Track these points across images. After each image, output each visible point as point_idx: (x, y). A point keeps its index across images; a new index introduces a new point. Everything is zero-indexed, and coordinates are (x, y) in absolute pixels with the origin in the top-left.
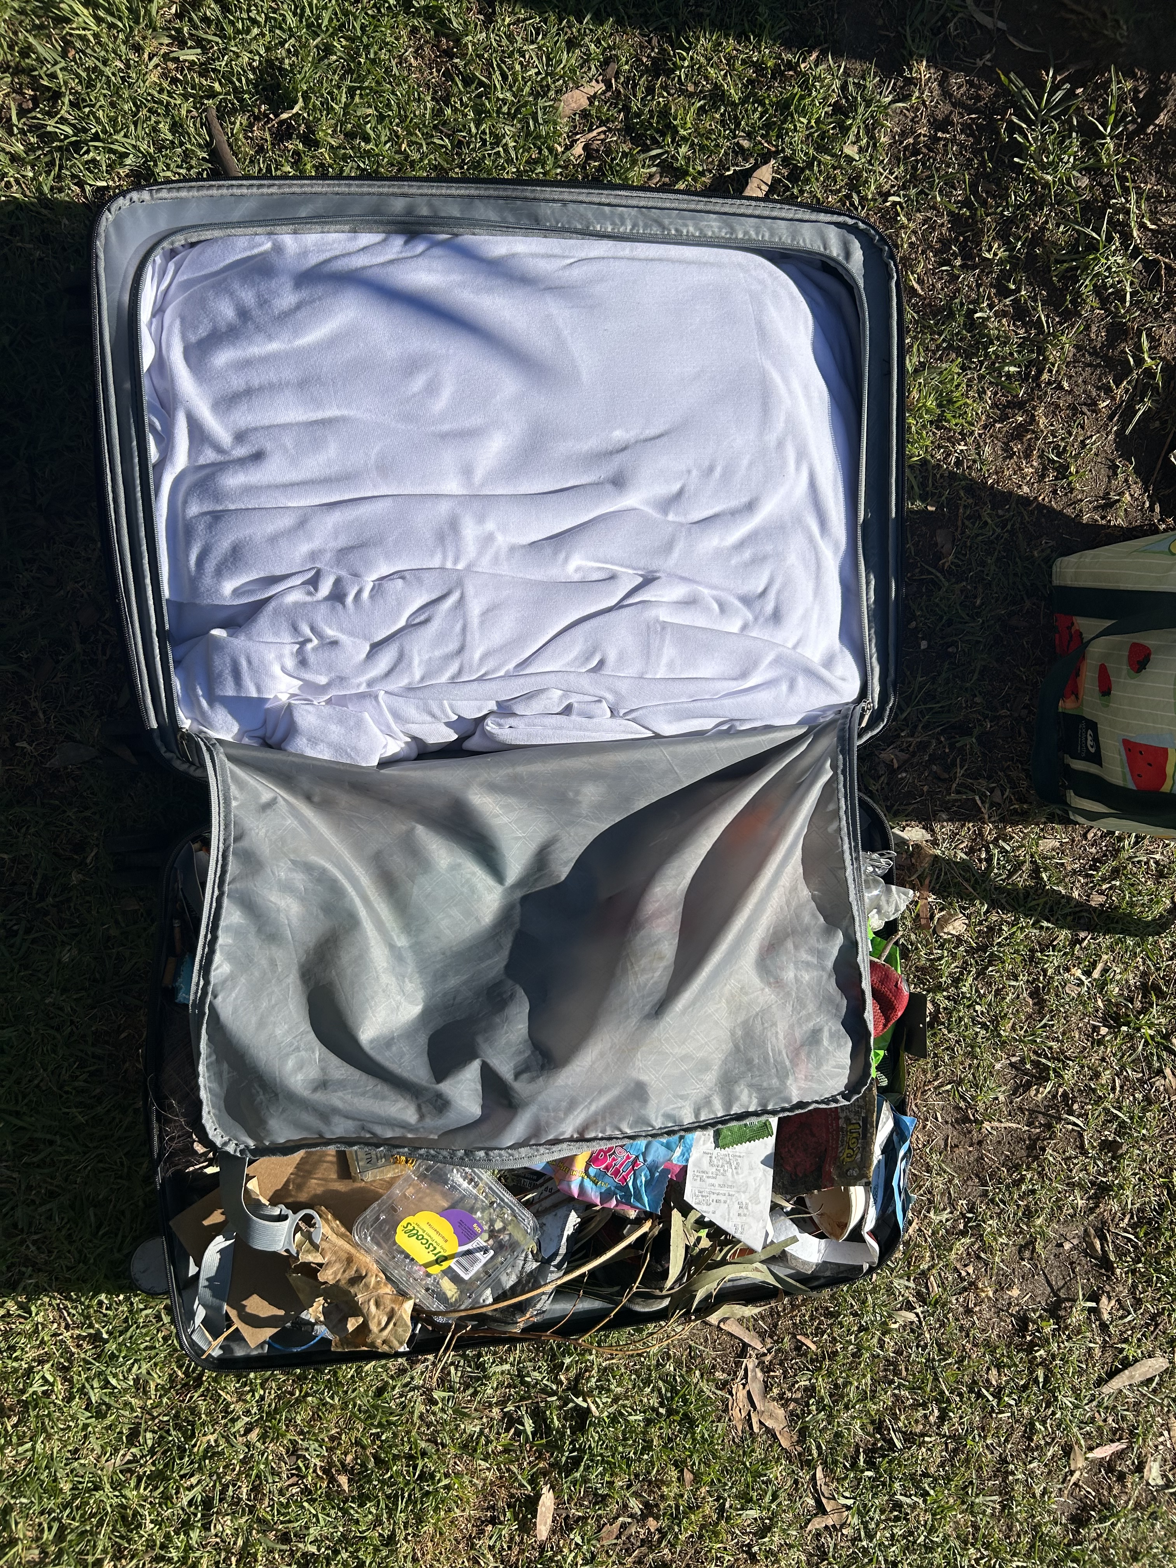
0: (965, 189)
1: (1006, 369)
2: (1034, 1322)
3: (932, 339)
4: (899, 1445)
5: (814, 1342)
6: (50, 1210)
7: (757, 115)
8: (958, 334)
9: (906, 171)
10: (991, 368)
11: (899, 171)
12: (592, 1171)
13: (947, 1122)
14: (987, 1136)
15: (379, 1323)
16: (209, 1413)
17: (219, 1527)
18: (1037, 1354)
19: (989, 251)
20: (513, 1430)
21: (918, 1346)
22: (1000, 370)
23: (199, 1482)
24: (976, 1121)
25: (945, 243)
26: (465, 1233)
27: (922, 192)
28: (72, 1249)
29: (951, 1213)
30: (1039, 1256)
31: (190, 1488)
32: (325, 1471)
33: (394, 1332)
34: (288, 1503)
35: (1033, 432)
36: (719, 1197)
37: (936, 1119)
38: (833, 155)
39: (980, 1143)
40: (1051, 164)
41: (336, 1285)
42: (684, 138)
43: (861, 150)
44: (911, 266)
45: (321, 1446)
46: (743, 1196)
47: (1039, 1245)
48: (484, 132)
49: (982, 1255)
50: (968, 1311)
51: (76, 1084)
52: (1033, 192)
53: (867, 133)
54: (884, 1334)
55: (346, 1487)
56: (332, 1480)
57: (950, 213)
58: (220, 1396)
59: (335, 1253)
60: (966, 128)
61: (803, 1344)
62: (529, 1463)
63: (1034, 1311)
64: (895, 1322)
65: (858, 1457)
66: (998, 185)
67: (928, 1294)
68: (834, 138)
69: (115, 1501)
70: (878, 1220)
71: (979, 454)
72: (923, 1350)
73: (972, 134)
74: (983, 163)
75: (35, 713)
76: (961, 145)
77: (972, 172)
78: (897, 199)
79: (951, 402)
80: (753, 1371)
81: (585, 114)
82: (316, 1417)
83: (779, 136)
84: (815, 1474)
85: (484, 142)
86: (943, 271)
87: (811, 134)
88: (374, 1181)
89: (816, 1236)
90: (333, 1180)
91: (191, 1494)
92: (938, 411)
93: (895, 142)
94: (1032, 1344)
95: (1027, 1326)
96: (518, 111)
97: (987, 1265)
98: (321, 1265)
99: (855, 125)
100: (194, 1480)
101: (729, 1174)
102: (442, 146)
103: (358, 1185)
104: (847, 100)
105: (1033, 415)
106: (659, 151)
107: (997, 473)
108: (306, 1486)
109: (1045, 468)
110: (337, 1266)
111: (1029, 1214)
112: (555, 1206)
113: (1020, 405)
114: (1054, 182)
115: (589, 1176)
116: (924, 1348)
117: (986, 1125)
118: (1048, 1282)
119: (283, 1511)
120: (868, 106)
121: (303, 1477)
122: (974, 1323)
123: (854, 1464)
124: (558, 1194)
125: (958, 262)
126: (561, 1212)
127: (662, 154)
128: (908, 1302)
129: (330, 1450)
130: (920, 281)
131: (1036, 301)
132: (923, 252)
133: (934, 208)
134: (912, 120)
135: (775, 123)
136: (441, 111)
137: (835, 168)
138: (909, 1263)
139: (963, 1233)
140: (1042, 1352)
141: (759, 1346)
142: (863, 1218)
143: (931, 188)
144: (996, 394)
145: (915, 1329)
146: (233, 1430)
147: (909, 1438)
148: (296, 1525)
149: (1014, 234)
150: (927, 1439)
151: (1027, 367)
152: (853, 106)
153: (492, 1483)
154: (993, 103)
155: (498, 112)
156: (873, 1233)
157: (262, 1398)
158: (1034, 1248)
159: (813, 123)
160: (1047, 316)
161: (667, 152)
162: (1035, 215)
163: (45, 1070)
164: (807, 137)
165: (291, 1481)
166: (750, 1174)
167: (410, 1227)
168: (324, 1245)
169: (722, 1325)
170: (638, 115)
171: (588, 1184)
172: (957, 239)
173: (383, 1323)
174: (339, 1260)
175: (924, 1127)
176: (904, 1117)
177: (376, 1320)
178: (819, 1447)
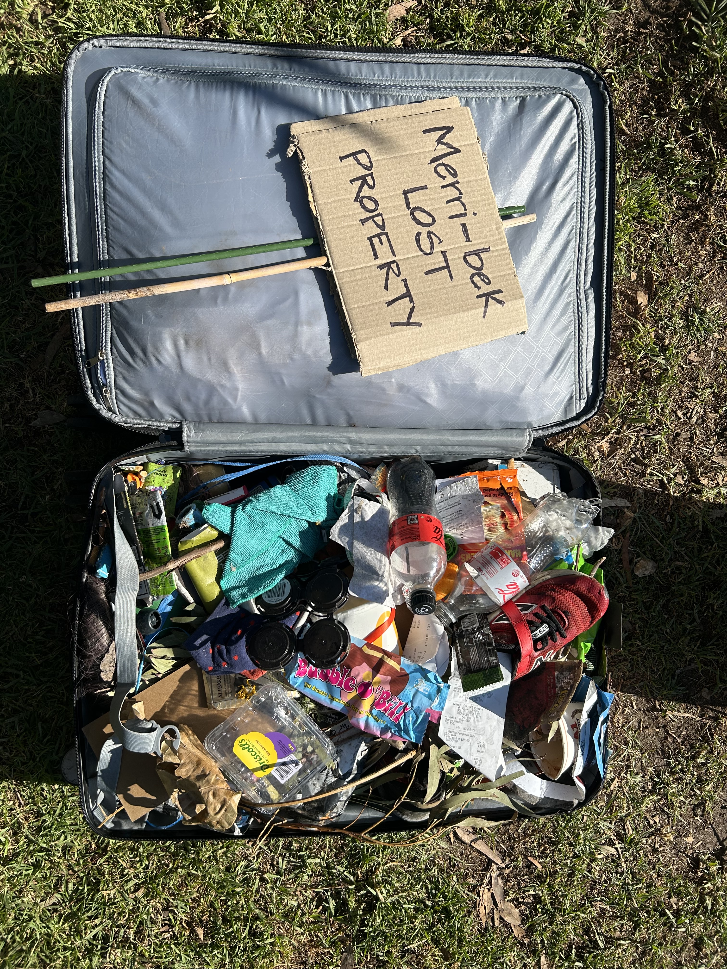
0: (659, 65)
1: (687, 182)
2: (704, 862)
3: (635, 163)
4: (601, 945)
5: (540, 863)
6: (14, 722)
7: (517, 18)
8: (653, 159)
9: (618, 54)
10: (678, 183)
11: (613, 54)
12: (375, 712)
13: (640, 710)
14: (669, 722)
15: (215, 809)
16: (111, 874)
17: (112, 956)
18: (706, 886)
19: (675, 105)
20: (321, 908)
21: (617, 873)
22: (683, 184)
23: (102, 923)
24: (661, 710)
25: (645, 101)
26: (283, 750)
27: (629, 67)
28: (26, 750)
29: (643, 777)
30: (709, 814)
31: (94, 927)
32: (189, 924)
33: (224, 815)
34: (161, 944)
35: (707, 226)
36: (464, 737)
37: (632, 706)
38: (569, 44)
39: (664, 726)
40: (718, 46)
41: (187, 780)
42: (468, 34)
43: (587, 41)
44: (621, 115)
45: (186, 905)
46: (481, 737)
47: (708, 805)
48: (336, 30)
49: (666, 809)
50: (655, 851)
51: (37, 637)
52: (706, 66)
53: (592, 30)
54: (592, 861)
55: (201, 937)
56: (193, 931)
57: (649, 81)
58: (119, 862)
59: (189, 757)
60: (660, 26)
61: (532, 863)
62: (332, 932)
63: (704, 854)
64: (600, 854)
65: (571, 951)
66: (682, 61)
67: (625, 834)
68: (570, 33)
69: (43, 930)
70: (584, 768)
71: (667, 241)
72: (621, 876)
73: (664, 30)
74: (671, 48)
75: (27, 391)
76: (657, 37)
77: (664, 53)
78: (612, 71)
79: (647, 204)
80: (496, 879)
81: (403, 20)
82: (183, 884)
83: (532, 32)
84: (539, 961)
85: (336, 36)
86: (643, 118)
87: (554, 31)
88: (223, 710)
89: (539, 776)
90: (196, 708)
91: (94, 932)
92: (639, 210)
93: (611, 36)
94: (702, 878)
95: (699, 865)
96: (359, 16)
97: (669, 817)
98: (179, 765)
99: (584, 25)
100: (97, 921)
101: (472, 720)
102: (310, 38)
103: (212, 712)
104: (579, 9)
105: (706, 215)
106: (452, 42)
107: (680, 254)
108: (174, 933)
109: (714, 251)
110: (189, 766)
111: (701, 781)
112: (350, 738)
113: (698, 208)
114: (721, 58)
115: (372, 715)
116: (622, 874)
117: (668, 712)
118: (716, 834)
119: (158, 949)
120: (592, 11)
121: (173, 927)
122: (659, 860)
123: (568, 956)
124: (352, 730)
125: (654, 112)
126: (354, 743)
127: (454, 44)
128: (610, 839)
129: (192, 908)
130: (627, 125)
131: (709, 138)
132: (630, 106)
133: (637, 77)
134: (623, 22)
135: (530, 23)
136: (309, 17)
137: (570, 52)
138: (611, 811)
139: (652, 792)
140: (709, 885)
141: (499, 862)
142: (573, 765)
143: (636, 64)
144: (680, 200)
145: (614, 860)
146: (126, 888)
147: (610, 941)
148: (165, 960)
149: (693, 94)
150: (622, 942)
151: (702, 181)
152: (582, 13)
153: (305, 945)
154: (678, 11)
155: (347, 17)
156: (581, 777)
157: (147, 867)
158: (705, 808)
159: (555, 24)
160: (717, 148)
161: (457, 43)
162: (708, 80)
163: (17, 627)
164: (551, 33)
165: (164, 929)
166: (487, 722)
167: (244, 743)
168: (182, 751)
169: (473, 844)
170: (438, 20)
171: (372, 721)
172: (653, 98)
173: (218, 809)
174: (191, 762)
175: (623, 712)
176: (605, 693)
177: (212, 806)
178: (542, 941)
